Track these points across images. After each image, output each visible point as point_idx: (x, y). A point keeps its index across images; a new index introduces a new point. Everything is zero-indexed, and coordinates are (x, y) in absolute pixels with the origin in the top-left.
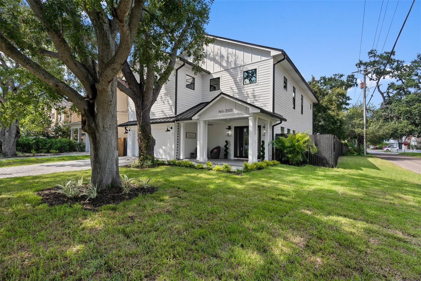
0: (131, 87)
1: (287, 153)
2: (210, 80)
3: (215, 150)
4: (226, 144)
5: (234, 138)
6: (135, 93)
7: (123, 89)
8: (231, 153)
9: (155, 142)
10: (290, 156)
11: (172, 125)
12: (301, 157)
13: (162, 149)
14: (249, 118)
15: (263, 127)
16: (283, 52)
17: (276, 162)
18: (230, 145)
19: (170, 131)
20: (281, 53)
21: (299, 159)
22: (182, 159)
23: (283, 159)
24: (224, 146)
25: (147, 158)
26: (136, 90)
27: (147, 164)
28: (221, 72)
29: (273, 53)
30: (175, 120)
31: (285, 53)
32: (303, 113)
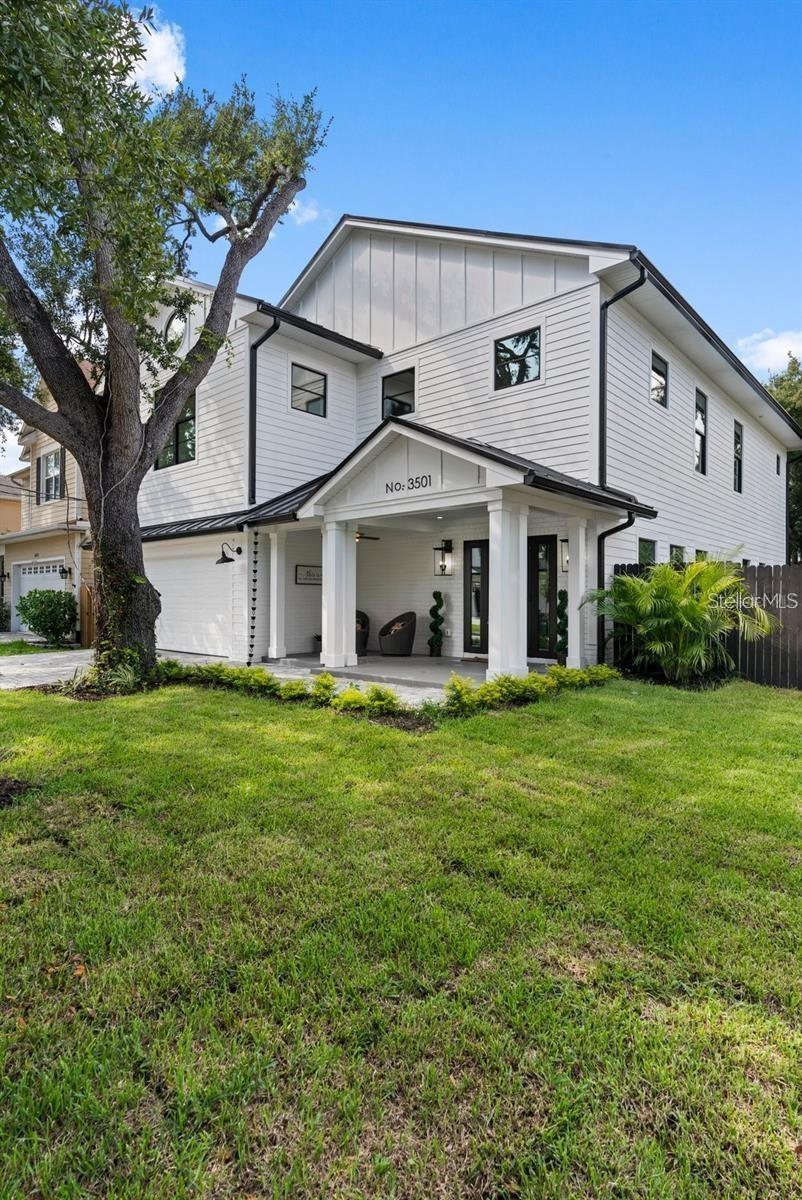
0: (67, 408)
1: (650, 637)
2: (384, 378)
3: (397, 627)
4: (435, 603)
5: (462, 581)
6: (79, 432)
7: (35, 418)
8: (454, 635)
9: (158, 602)
10: (657, 648)
11: (243, 539)
12: (702, 653)
13: (217, 622)
14: (490, 508)
15: (563, 541)
16: (636, 255)
17: (605, 671)
18: (449, 606)
19: (232, 560)
20: (628, 258)
21: (696, 662)
22: (275, 657)
23: (638, 659)
24: (428, 612)
25: (121, 658)
26: (82, 420)
27: (118, 680)
28: (419, 350)
29: (600, 261)
30: (246, 522)
31: (642, 257)
32: (744, 488)
